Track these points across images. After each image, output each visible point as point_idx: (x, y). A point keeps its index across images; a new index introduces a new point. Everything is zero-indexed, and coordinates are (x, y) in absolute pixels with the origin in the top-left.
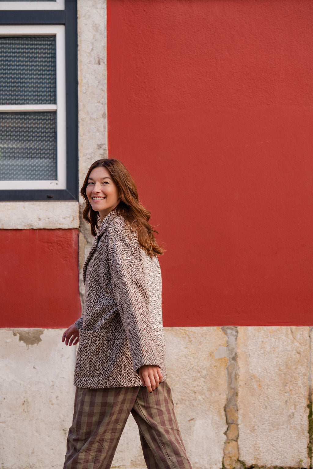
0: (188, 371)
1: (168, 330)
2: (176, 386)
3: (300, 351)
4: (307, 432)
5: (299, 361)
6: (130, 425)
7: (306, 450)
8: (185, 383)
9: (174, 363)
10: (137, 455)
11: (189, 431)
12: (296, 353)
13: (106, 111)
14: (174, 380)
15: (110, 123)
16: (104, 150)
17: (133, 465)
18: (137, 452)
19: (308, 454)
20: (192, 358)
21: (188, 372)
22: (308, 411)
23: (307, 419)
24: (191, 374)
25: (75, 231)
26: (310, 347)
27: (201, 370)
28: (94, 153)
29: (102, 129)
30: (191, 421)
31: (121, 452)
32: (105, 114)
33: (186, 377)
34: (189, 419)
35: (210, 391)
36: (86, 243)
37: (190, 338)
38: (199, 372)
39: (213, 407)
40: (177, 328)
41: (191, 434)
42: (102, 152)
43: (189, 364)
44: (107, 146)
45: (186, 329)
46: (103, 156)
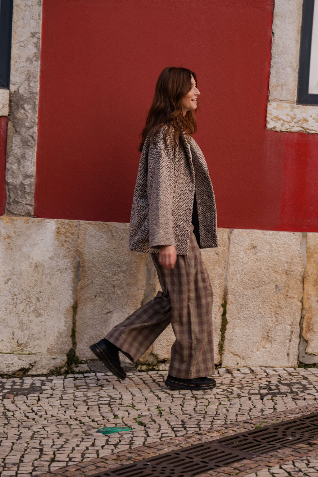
0: (109, 265)
1: (91, 224)
2: (96, 279)
3: (219, 252)
4: (219, 330)
5: (216, 262)
6: (48, 314)
7: (217, 347)
8: (105, 276)
9: (95, 257)
10: (53, 344)
12: (215, 254)
14: (94, 273)
15: (45, 11)
16: (38, 38)
17: (49, 353)
18: (54, 341)
19: (219, 351)
20: (113, 253)
21: (109, 266)
22: (222, 310)
23: (221, 318)
24: (111, 268)
26: (229, 248)
27: (121, 265)
28: (28, 41)
29: (37, 17)
30: (108, 314)
31: (39, 339)
32: (41, 2)
33: (107, 271)
34: (106, 311)
35: (129, 286)
36: (15, 131)
37: (112, 233)
38: (119, 267)
39: (131, 301)
40: (100, 222)
41: (108, 327)
42: (35, 40)
43: (110, 259)
44: (40, 35)
45: (110, 224)
46: (36, 44)
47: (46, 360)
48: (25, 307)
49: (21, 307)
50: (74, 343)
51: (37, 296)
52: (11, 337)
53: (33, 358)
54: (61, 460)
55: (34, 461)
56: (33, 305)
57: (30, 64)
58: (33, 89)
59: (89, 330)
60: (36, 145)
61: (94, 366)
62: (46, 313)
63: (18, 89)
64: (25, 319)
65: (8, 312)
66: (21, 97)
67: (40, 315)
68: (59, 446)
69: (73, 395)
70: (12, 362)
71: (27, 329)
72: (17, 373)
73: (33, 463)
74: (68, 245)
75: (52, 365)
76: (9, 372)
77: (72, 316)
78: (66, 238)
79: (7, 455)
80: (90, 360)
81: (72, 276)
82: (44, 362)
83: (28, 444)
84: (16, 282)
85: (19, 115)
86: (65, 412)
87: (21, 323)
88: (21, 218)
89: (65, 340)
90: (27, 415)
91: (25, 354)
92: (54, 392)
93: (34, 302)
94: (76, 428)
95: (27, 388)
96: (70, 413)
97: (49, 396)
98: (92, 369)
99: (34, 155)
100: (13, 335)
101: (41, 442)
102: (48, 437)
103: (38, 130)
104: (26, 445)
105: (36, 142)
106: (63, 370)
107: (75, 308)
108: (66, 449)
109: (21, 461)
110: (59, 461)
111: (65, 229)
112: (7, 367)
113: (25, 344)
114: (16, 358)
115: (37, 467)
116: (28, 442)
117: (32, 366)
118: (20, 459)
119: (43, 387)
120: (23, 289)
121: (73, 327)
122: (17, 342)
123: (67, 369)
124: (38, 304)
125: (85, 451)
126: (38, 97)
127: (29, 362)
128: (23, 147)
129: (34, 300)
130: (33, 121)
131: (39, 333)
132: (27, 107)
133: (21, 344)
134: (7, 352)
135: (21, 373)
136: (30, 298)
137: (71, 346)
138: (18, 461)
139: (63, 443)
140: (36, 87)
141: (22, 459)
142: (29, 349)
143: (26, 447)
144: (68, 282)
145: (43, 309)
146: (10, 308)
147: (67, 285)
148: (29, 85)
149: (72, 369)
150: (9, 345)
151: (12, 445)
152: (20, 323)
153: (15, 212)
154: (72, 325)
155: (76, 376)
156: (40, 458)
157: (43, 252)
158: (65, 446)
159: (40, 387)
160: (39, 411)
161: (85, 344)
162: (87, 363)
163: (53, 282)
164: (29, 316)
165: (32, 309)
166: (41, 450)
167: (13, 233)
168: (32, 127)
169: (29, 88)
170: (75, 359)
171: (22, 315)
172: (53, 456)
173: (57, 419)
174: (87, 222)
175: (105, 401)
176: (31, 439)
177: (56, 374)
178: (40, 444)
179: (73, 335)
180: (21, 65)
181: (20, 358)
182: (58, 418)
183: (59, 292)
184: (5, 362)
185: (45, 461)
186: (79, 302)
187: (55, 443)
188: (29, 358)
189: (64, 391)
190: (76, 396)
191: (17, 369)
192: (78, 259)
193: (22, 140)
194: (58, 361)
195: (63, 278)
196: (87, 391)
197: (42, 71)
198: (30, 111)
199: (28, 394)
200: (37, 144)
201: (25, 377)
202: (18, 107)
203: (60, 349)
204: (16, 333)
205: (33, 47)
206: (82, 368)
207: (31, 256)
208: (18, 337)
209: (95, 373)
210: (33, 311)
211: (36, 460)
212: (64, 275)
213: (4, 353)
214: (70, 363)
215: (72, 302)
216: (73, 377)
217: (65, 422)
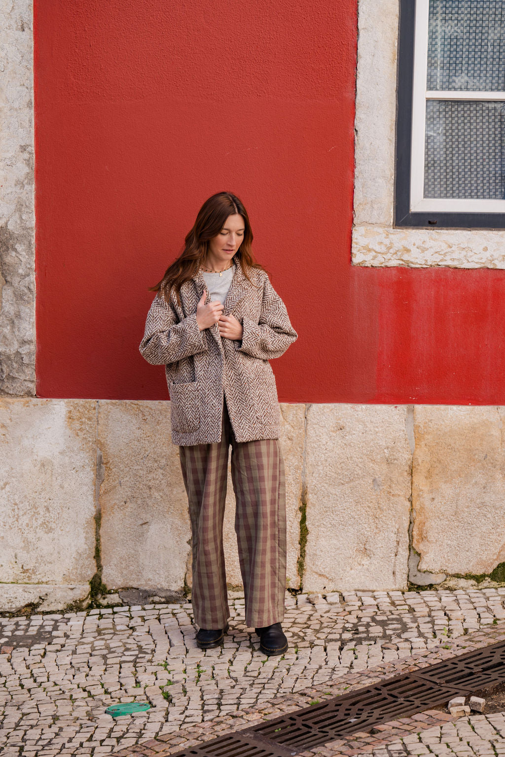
0: (142, 459)
1: (115, 404)
2: (125, 479)
3: (293, 436)
4: (298, 542)
5: (290, 450)
6: (62, 528)
7: (296, 565)
8: (137, 475)
9: (123, 448)
10: (71, 568)
11: (140, 538)
12: (287, 439)
13: (33, 98)
14: (122, 471)
15: (38, 115)
16: (30, 153)
17: (66, 580)
18: (71, 564)
19: (298, 571)
20: (146, 442)
21: (142, 461)
22: (300, 515)
23: (298, 525)
24: (145, 463)
26: (306, 431)
27: (159, 459)
28: (16, 158)
29: (27, 124)
30: (143, 526)
31: (51, 563)
32: (31, 103)
33: (140, 467)
34: (141, 522)
35: (170, 486)
36: (5, 282)
37: (144, 416)
38: (156, 461)
39: (174, 507)
40: (127, 401)
41: (144, 543)
42: (26, 156)
43: (143, 451)
44: (33, 149)
45: (140, 404)
46: (27, 161)
47: (61, 591)
48: (30, 520)
49: (24, 520)
50: (99, 567)
51: (46, 504)
52: (13, 560)
53: (43, 589)
56: (41, 516)
57: (20, 189)
58: (27, 223)
59: (118, 549)
60: (35, 299)
61: (128, 597)
62: (59, 527)
63: (6, 224)
64: (31, 536)
65: (7, 527)
66: (11, 236)
67: (50, 530)
68: (46, 742)
69: (90, 645)
70: (15, 595)
71: (34, 550)
72: (23, 610)
74: (84, 434)
75: (68, 598)
76: (11, 608)
77: (94, 530)
78: (81, 425)
80: (123, 588)
81: (92, 475)
82: (59, 594)
83: (8, 738)
84: (16, 487)
85: (10, 259)
86: (74, 676)
87: (26, 541)
88: (19, 399)
89: (87, 562)
90: (23, 682)
91: (34, 584)
92: (68, 641)
93: (42, 513)
94: (79, 706)
95: (33, 635)
96: (80, 679)
97: (59, 647)
98: (126, 601)
99: (33, 312)
100: (16, 558)
101: (25, 734)
102: (38, 724)
103: (36, 279)
104: (5, 740)
105: (35, 295)
106: (85, 604)
107: (98, 519)
108: (54, 747)
111: (79, 412)
112: (8, 603)
113: (33, 570)
114: (21, 590)
116: (9, 733)
117: (43, 600)
119: (55, 633)
120: (25, 497)
121: (97, 545)
122: (22, 568)
123: (90, 602)
124: (47, 515)
125: (77, 749)
126: (34, 234)
127: (39, 595)
128: (17, 303)
129: (42, 511)
130: (29, 266)
131: (51, 554)
132: (19, 247)
133: (27, 570)
134: (8, 581)
135: (29, 610)
136: (36, 508)
137: (95, 571)
139: (54, 736)
140: (31, 220)
142: (39, 576)
144: (86, 485)
145: (54, 522)
146: (10, 522)
147: (85, 488)
148: (21, 217)
149: (97, 601)
150: (11, 572)
152: (24, 541)
153: (11, 392)
154: (95, 542)
155: (103, 611)
157: (50, 445)
158: (54, 741)
159: (50, 633)
160: (40, 675)
161: (113, 567)
162: (118, 593)
163: (66, 486)
164: (36, 532)
165: (40, 522)
166: (21, 750)
167: (8, 421)
168: (28, 275)
169: (21, 222)
170: (101, 588)
171: (27, 531)
173: (60, 690)
174: (109, 401)
175: (131, 655)
176: (15, 730)
177: (75, 610)
178: (23, 738)
179: (97, 556)
180: (9, 191)
181: (26, 590)
182: (61, 687)
183: (76, 498)
184: (6, 596)
186: (103, 511)
187: (43, 736)
188: (38, 590)
189: (81, 638)
190: (94, 647)
191: (23, 605)
192: (99, 452)
193: (15, 294)
194: (77, 593)
195: (79, 479)
196: (111, 639)
197: (38, 198)
198: (24, 253)
199: (32, 645)
200: (36, 297)
201: (34, 615)
202: (8, 248)
203: (80, 574)
204: (19, 555)
205: (24, 165)
206: (112, 599)
207: (35, 451)
208: (23, 561)
209: (130, 606)
210: (41, 525)
212: (81, 475)
213: (5, 583)
214: (95, 593)
215: (93, 511)
216: (99, 613)
217: (67, 694)
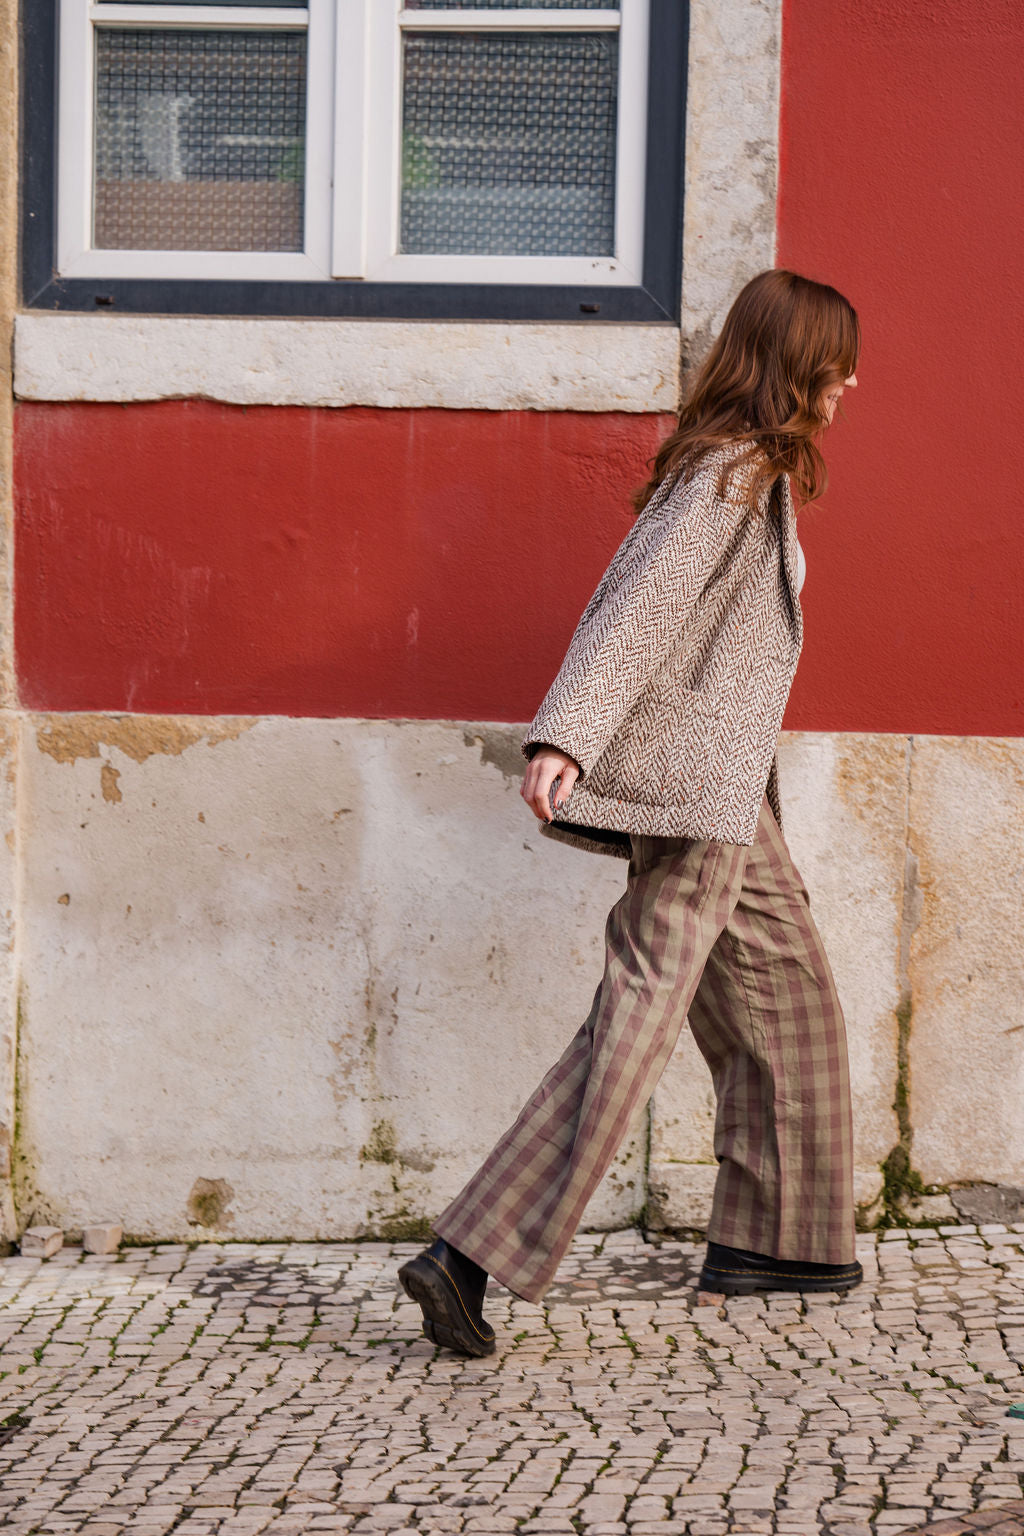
0: (1011, 875)
1: (951, 745)
2: (970, 923)
8: (999, 914)
9: (967, 850)
11: (1004, 1065)
13: (779, 33)
14: (964, 903)
15: (789, 73)
16: (768, 160)
21: (1011, 880)
25: (665, 421)
28: (736, 171)
29: (762, 92)
30: (1013, 1035)
32: (775, 44)
33: (1005, 896)
34: (1006, 1025)
40: (980, 739)
41: (1013, 1075)
42: (759, 166)
43: (1014, 855)
44: (776, 149)
45: (1010, 745)
46: (762, 179)
50: (905, 1130)
52: (703, 1109)
54: (906, 1504)
55: (822, 1504)
57: (744, 242)
59: (952, 1089)
61: (972, 1203)
63: (708, 324)
68: (894, 1460)
69: (911, 1294)
73: (819, 1511)
74: (877, 815)
76: (700, 1220)
77: (895, 1042)
78: (870, 792)
79: (734, 1486)
80: (959, 1183)
81: (892, 912)
86: (895, 1349)
89: (876, 1118)
90: (775, 1357)
94: (935, 1403)
96: (912, 1352)
98: (967, 1213)
101: (833, 1445)
102: (854, 1428)
104: (789, 1453)
106: (872, 1216)
107: (904, 1016)
108: (918, 1469)
109: (780, 1505)
110: (901, 1507)
111: (867, 763)
112: (692, 1207)
115: (834, 1523)
116: (790, 1443)
118: (776, 1499)
121: (901, 1077)
123: (883, 1213)
125: (980, 1474)
134: (690, 1158)
137: (895, 1138)
138: (770, 1505)
139: (907, 1449)
141: (782, 1497)
143: (790, 1459)
144: (878, 935)
147: (876, 942)
149: (899, 1210)
150: (697, 1136)
151: (742, 1452)
154: (897, 1070)
155: (916, 1234)
156: (838, 1494)
157: (796, 839)
158: (912, 1458)
160: (810, 1345)
161: (938, 1131)
162: (949, 1194)
166: (839, 1471)
170: (909, 1180)
172: (879, 1491)
173: (872, 1373)
174: (936, 738)
175: (1019, 1314)
176: (801, 1436)
178: (830, 1451)
179: (901, 1105)
180: (716, 248)
182: (873, 1368)
183: (853, 966)
184: (687, 1190)
185: (858, 1505)
186: (915, 996)
187: (878, 1449)
189: (881, 1282)
190: (922, 1298)
192: (909, 855)
195: (862, 920)
196: (957, 1283)
205: (754, 188)
206: (934, 1208)
209: (977, 1225)
211: (828, 1500)
212: (867, 910)
213: (683, 1162)
214: (894, 1191)
215: (894, 997)
216: (905, 1236)
217: (898, 1383)
